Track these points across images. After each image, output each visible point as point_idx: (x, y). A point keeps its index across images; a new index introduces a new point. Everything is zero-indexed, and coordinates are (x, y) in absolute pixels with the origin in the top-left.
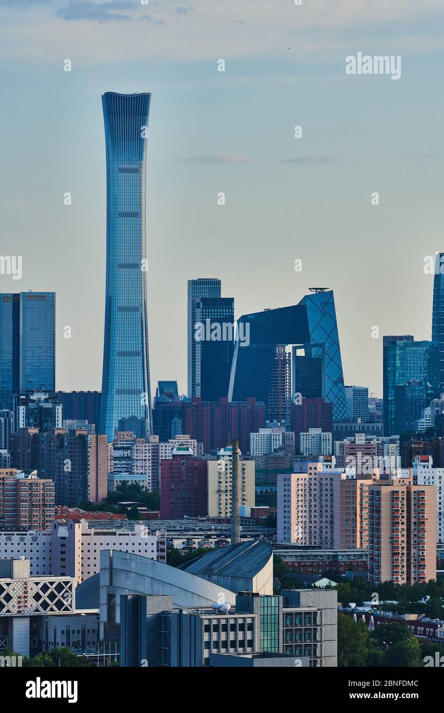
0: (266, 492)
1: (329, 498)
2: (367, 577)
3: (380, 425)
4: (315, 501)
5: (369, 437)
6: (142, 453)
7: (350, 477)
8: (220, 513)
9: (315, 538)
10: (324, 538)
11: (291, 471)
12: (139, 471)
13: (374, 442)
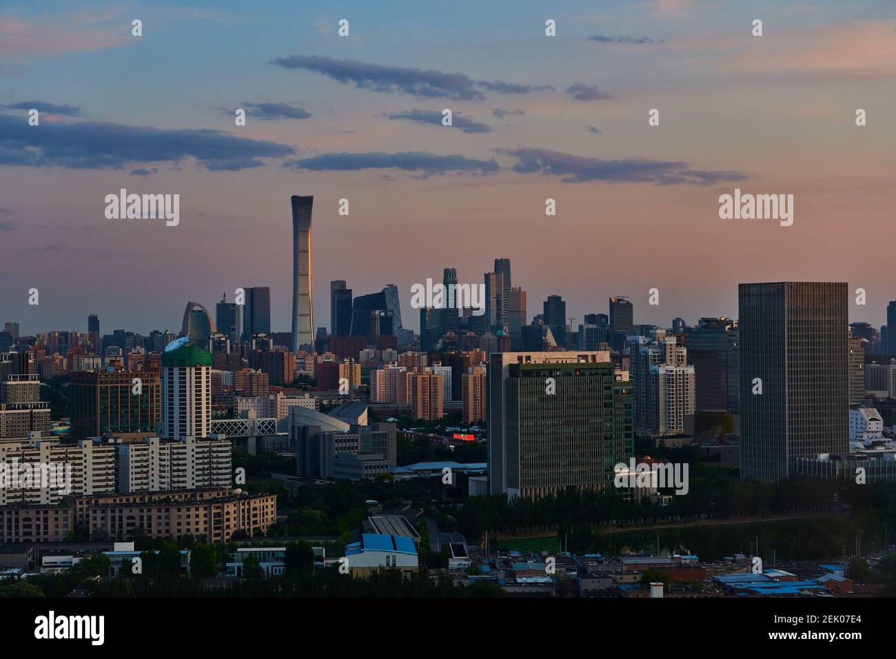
0: (366, 378)
1: (394, 381)
2: (411, 417)
4: (388, 382)
5: (414, 352)
6: (310, 361)
7: (404, 371)
9: (388, 399)
10: (392, 399)
11: (377, 368)
12: (308, 369)
13: (416, 355)
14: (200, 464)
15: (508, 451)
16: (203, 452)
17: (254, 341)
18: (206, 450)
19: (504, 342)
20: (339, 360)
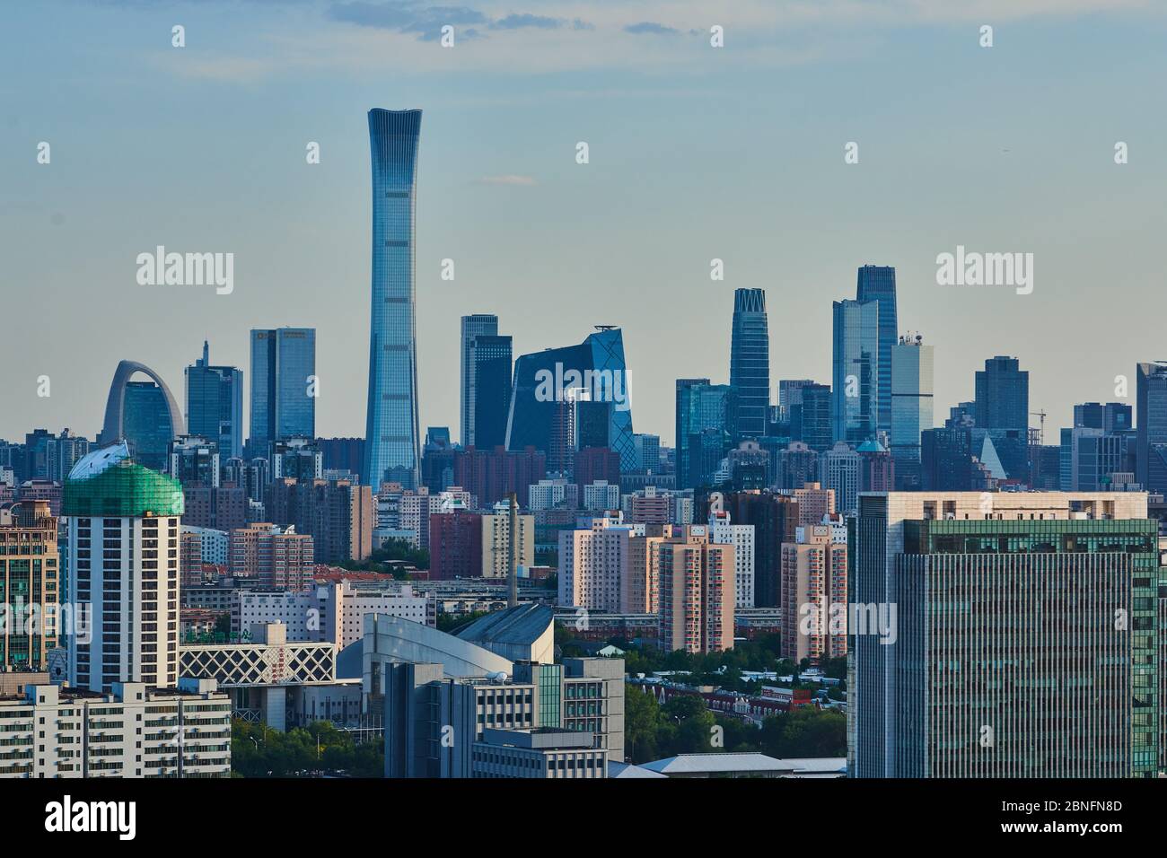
0: (547, 550)
1: (615, 557)
2: (657, 645)
3: (673, 477)
4: (600, 560)
5: (660, 490)
6: (410, 507)
7: (639, 535)
8: (496, 573)
9: (600, 601)
10: (610, 601)
11: (574, 527)
12: (406, 527)
13: (666, 496)
14: (156, 750)
15: (898, 728)
16: (162, 722)
17: (278, 457)
18: (169, 716)
19: (878, 468)
20: (481, 505)
